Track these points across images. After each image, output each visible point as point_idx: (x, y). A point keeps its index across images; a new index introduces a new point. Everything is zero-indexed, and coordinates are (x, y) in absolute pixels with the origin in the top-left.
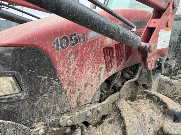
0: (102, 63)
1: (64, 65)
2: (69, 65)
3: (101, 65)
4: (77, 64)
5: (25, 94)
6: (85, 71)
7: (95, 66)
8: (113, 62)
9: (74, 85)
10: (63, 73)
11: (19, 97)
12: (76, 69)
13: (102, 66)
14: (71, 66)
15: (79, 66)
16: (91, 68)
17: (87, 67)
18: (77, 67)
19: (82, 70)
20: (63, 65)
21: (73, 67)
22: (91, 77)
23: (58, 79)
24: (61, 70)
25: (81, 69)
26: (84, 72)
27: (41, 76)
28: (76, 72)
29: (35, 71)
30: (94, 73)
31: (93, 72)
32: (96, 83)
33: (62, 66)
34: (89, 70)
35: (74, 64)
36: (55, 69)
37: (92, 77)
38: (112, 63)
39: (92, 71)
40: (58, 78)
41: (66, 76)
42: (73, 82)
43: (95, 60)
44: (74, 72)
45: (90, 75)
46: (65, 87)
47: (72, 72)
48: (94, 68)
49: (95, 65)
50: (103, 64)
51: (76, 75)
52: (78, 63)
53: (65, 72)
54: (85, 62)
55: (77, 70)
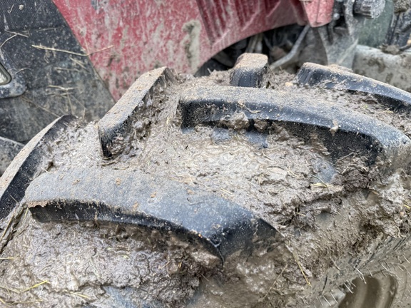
0: (190, 14)
1: (87, 18)
2: (101, 19)
3: (189, 19)
4: (119, 15)
5: (17, 85)
6: (146, 35)
7: (171, 22)
8: (226, 13)
9: (123, 67)
10: (89, 40)
11: (7, 91)
12: (119, 30)
13: (192, 22)
14: (107, 21)
15: (127, 21)
16: (161, 27)
17: (150, 25)
18: (121, 24)
19: (138, 32)
20: (86, 20)
21: (112, 23)
22: (164, 49)
23: (82, 53)
24: (84, 30)
25: (134, 30)
26: (144, 37)
27: (41, 47)
28: (121, 37)
29: (26, 34)
30: (170, 41)
31: (168, 38)
32: (181, 66)
33: (83, 22)
34: (157, 33)
35: (112, 18)
36: (68, 28)
37: (167, 50)
38: (224, 16)
39: (165, 34)
40: (79, 51)
41: (98, 45)
42: (119, 61)
43: (168, 7)
44: (117, 38)
45: (162, 44)
46: (103, 73)
47: (110, 36)
48: (171, 28)
49: (171, 18)
50: (194, 16)
51: (122, 45)
52: (122, 13)
53: (93, 37)
54: (141, 12)
55: (124, 32)
